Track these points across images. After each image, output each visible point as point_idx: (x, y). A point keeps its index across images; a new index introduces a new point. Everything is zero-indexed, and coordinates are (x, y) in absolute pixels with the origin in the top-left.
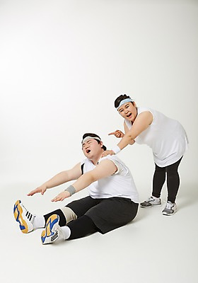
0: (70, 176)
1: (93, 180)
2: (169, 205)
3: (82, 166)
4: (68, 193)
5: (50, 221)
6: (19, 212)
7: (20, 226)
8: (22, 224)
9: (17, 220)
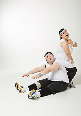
0: (40, 70)
3: (46, 66)
4: (39, 76)
5: (32, 92)
6: (17, 86)
7: (19, 91)
8: (19, 90)
9: (17, 89)
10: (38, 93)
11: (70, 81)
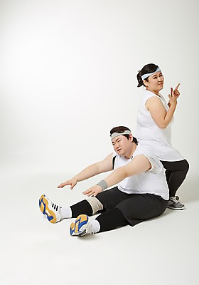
1: (126, 175)
5: (80, 220)
6: (45, 205)
7: (48, 217)
8: (49, 215)
9: (44, 213)
10: (93, 223)
11: (172, 193)
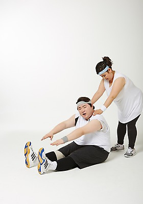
2: (130, 150)
